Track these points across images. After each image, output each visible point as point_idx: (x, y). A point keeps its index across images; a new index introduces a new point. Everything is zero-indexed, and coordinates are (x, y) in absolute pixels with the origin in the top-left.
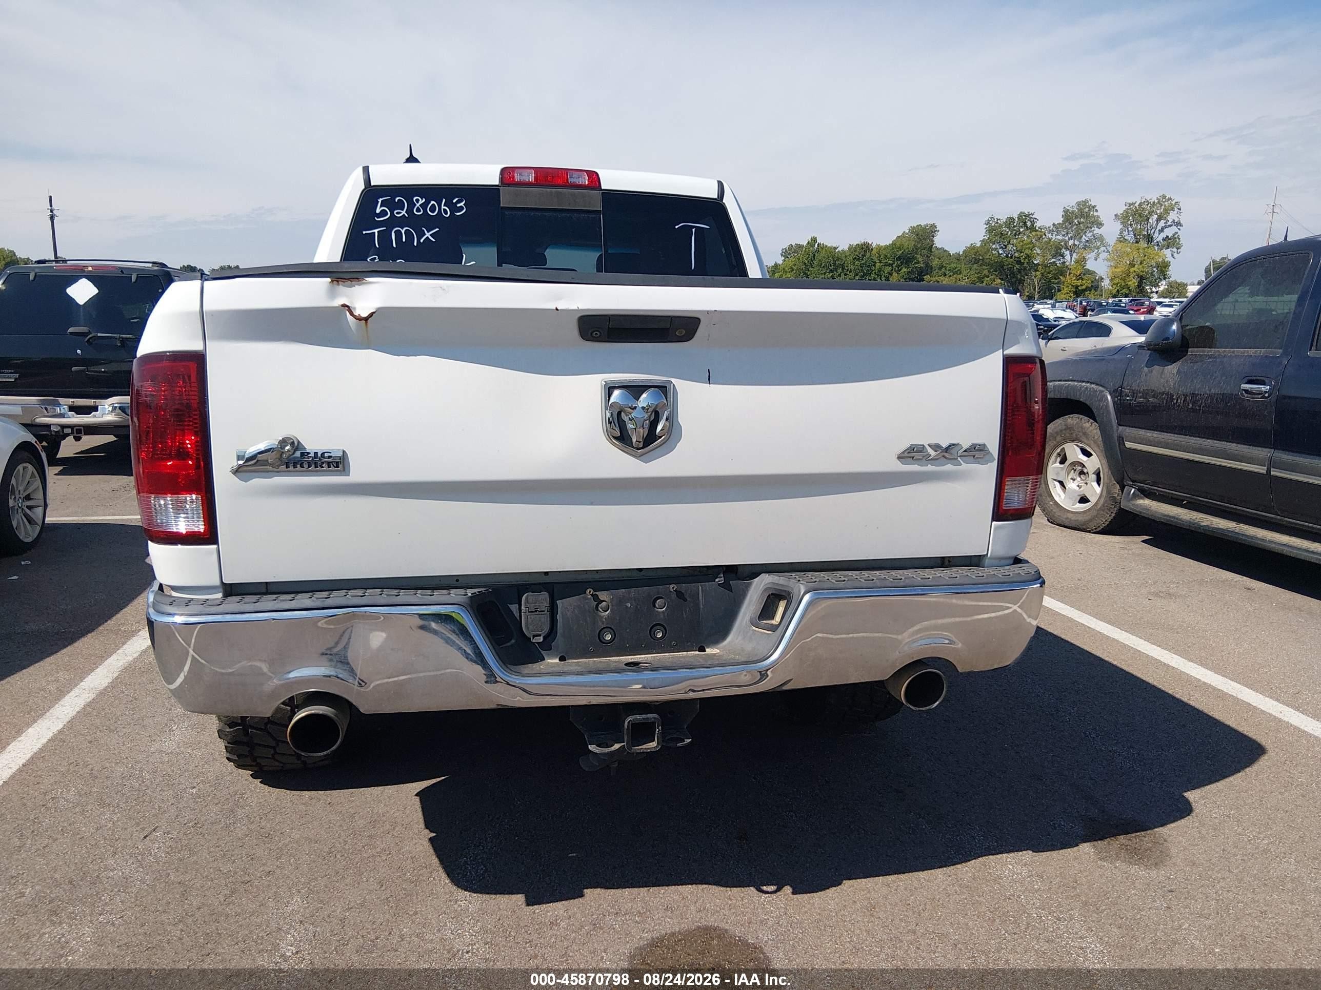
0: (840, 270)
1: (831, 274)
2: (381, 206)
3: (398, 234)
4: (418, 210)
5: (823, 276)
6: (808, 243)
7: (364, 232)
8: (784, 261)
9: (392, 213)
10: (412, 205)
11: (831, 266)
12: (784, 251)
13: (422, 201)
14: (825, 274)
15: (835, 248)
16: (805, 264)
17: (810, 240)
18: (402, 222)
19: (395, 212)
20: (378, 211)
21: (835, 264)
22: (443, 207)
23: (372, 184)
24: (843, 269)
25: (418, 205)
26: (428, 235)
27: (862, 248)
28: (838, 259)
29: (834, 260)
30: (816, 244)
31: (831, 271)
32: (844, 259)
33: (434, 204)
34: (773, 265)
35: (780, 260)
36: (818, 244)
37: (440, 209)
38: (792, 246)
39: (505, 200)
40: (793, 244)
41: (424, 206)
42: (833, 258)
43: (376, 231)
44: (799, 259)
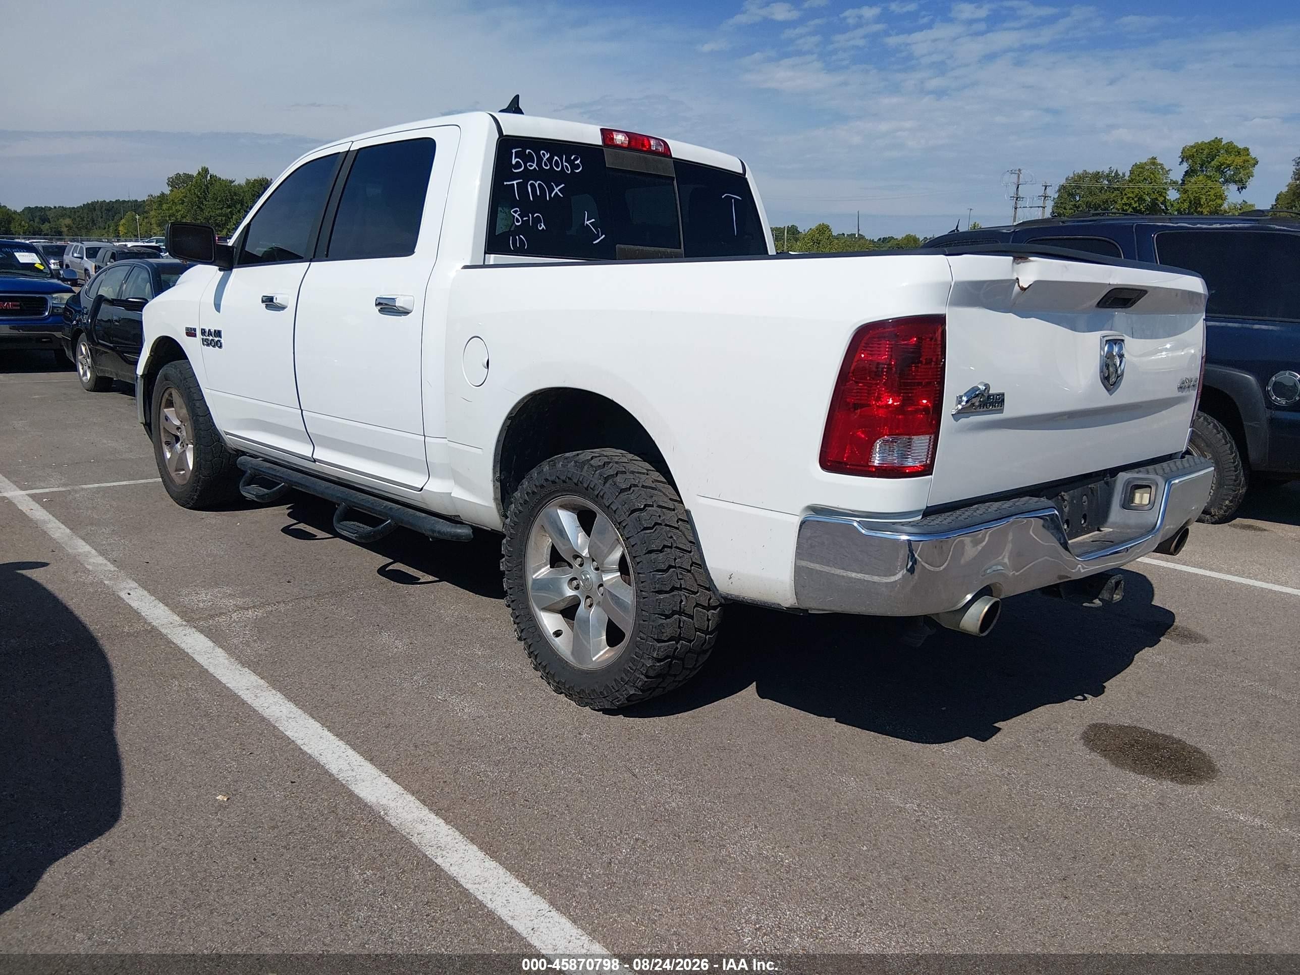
0: (239, 206)
1: (229, 210)
2: (515, 158)
3: (533, 186)
4: (546, 165)
5: (220, 211)
6: (199, 173)
7: (505, 183)
8: (172, 191)
9: (525, 166)
10: (540, 160)
11: (228, 201)
12: (171, 180)
13: (547, 156)
14: (222, 209)
15: (232, 182)
16: (198, 197)
17: (200, 170)
18: (534, 175)
19: (528, 164)
20: (514, 162)
21: (232, 199)
22: (565, 164)
23: (504, 134)
24: (242, 205)
25: (545, 159)
26: (556, 190)
27: (261, 185)
28: (235, 194)
29: (231, 195)
30: (209, 176)
31: (229, 207)
32: (242, 194)
33: (556, 160)
34: (159, 195)
35: (167, 190)
36: (211, 176)
37: (562, 164)
38: (180, 175)
39: (610, 161)
40: (181, 173)
41: (550, 160)
42: (229, 192)
43: (515, 182)
44: (190, 191)
